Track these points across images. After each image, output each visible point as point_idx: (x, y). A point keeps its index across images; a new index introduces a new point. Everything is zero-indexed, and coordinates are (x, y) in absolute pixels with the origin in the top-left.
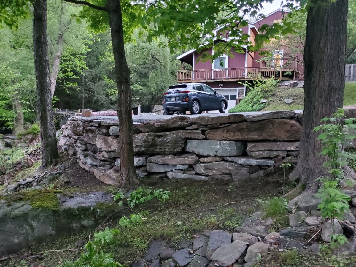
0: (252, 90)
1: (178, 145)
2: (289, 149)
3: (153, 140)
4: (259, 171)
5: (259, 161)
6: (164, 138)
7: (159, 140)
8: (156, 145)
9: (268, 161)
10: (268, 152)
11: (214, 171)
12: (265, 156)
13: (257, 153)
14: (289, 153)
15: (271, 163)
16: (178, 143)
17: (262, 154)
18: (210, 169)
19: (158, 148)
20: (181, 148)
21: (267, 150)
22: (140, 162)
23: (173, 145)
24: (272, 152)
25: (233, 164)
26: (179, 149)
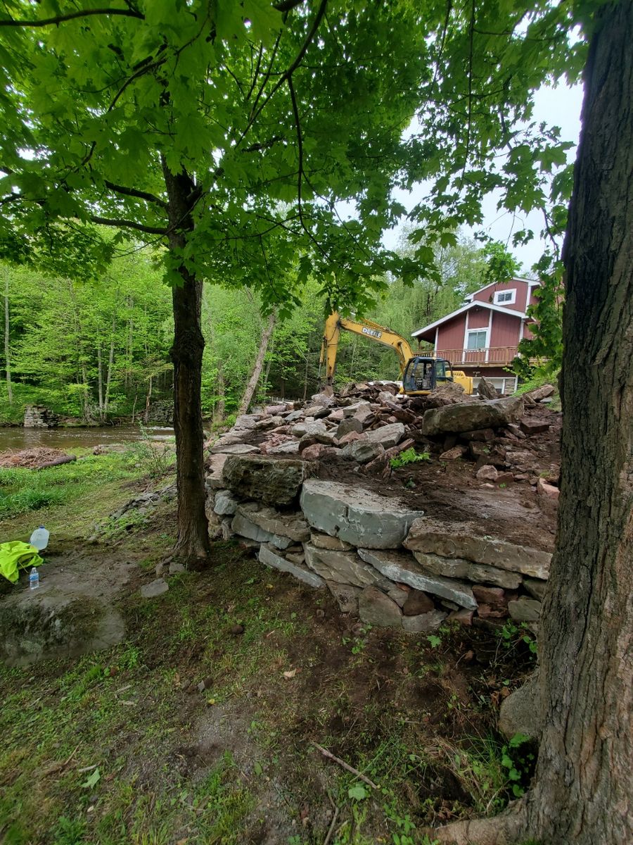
0: (526, 382)
1: (283, 490)
2: (527, 569)
3: (246, 472)
4: (430, 613)
5: (432, 582)
6: (264, 472)
7: (257, 473)
8: (250, 484)
9: (457, 592)
10: (461, 561)
11: (333, 573)
12: (452, 573)
13: (428, 557)
14: (526, 583)
15: (464, 601)
16: (284, 487)
17: (441, 566)
18: (327, 566)
19: (253, 489)
20: (288, 499)
21: (458, 558)
22: (231, 508)
23: (274, 488)
24: (471, 566)
25: (370, 571)
26: (284, 500)
